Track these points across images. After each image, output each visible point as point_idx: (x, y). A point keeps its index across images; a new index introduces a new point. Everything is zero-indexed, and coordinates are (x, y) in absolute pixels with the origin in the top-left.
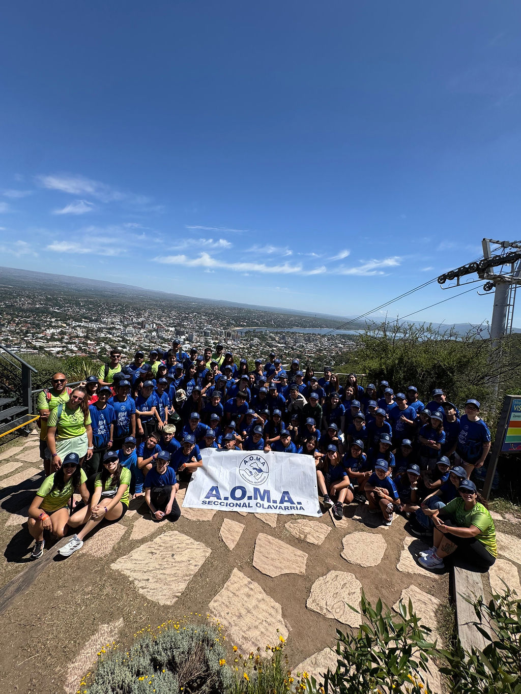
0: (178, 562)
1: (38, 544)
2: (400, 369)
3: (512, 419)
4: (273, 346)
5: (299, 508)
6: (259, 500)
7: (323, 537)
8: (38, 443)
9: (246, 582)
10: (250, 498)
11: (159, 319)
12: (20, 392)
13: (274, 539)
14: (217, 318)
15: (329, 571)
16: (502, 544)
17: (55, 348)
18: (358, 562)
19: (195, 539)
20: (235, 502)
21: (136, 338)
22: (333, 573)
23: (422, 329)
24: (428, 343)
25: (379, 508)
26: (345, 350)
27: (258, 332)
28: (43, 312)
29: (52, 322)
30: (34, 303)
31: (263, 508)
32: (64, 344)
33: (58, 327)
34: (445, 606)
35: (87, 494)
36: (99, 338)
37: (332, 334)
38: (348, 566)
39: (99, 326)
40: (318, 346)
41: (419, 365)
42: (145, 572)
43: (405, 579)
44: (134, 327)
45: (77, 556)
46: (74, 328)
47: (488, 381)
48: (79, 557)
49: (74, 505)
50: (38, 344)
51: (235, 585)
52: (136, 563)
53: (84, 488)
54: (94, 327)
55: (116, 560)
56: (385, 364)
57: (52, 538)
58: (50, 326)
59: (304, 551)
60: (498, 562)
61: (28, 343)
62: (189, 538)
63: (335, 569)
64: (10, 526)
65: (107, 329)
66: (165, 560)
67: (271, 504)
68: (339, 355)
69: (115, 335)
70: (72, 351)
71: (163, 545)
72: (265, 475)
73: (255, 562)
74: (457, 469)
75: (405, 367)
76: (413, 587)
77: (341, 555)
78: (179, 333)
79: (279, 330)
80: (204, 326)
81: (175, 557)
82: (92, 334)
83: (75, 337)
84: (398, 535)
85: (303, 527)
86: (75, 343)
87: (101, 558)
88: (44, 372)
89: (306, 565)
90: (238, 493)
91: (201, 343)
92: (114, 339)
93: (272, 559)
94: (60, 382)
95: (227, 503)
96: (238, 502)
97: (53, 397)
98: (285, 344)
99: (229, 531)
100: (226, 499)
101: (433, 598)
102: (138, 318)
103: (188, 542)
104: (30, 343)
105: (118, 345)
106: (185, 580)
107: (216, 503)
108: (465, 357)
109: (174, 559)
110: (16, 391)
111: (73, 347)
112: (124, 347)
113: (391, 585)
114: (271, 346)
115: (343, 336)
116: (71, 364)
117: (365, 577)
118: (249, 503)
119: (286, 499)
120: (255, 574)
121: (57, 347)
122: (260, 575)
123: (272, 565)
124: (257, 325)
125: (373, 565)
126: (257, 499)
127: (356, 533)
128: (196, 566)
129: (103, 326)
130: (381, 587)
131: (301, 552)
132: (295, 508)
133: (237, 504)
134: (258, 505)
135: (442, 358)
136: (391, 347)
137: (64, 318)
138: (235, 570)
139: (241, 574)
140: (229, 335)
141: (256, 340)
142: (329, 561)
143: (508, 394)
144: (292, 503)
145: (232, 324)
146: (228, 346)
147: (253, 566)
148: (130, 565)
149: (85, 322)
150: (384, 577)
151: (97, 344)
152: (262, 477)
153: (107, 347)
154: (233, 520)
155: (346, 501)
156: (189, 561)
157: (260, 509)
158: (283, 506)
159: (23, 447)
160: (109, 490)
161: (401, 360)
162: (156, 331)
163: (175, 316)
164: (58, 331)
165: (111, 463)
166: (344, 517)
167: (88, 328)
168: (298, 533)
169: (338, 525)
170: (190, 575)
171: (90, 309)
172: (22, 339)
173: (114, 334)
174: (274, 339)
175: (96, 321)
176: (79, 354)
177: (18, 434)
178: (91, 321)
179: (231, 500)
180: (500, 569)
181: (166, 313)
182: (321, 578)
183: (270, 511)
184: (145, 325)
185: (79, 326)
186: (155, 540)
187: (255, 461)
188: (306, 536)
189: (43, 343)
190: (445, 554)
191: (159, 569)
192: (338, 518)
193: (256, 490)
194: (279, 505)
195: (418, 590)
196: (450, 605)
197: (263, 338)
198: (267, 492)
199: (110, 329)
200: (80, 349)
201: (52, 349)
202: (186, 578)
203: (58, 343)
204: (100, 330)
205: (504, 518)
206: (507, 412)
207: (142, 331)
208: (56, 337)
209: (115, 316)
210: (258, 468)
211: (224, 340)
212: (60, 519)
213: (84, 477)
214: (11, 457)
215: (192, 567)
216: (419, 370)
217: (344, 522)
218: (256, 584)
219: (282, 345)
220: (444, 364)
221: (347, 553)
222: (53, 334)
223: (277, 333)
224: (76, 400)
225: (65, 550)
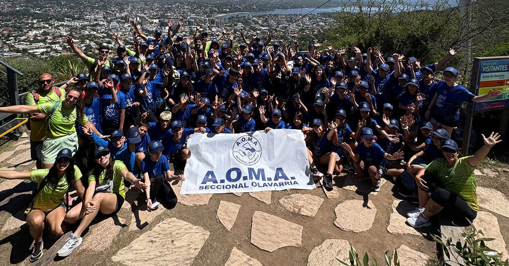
0: (179, 247)
1: (37, 245)
2: (378, 42)
3: (482, 80)
4: (257, 30)
5: (293, 183)
6: (254, 180)
7: (316, 208)
8: (29, 146)
9: (246, 260)
10: (245, 178)
11: (143, 12)
12: (6, 96)
13: (269, 215)
14: (200, 7)
15: (323, 240)
16: (483, 197)
17: (39, 50)
18: (351, 229)
19: (193, 224)
20: (231, 184)
21: (120, 33)
22: (327, 242)
23: (394, 3)
24: (402, 14)
26: (326, 28)
27: (241, 17)
28: (24, 15)
29: (33, 23)
30: (14, 6)
31: (259, 186)
32: (48, 45)
33: (41, 28)
34: (434, 261)
35: (82, 189)
36: (83, 36)
37: (313, 13)
38: (341, 233)
39: (83, 24)
40: (300, 26)
41: (394, 36)
42: (146, 261)
43: (395, 240)
44: (118, 22)
45: (78, 253)
46: (57, 27)
47: (459, 47)
48: (79, 254)
49: (70, 203)
50: (21, 47)
51: (236, 263)
52: (137, 253)
53: (79, 184)
54: (78, 25)
55: (116, 253)
56: (363, 38)
57: (50, 237)
58: (32, 28)
59: (299, 224)
60: (480, 214)
61: (10, 46)
62: (187, 223)
63: (329, 237)
64: (7, 231)
65: (91, 26)
66: (165, 247)
67: (266, 182)
68: (321, 33)
69: (99, 32)
70: (56, 51)
71: (162, 233)
72: (258, 153)
73: (253, 239)
75: (382, 39)
76: (403, 246)
77: (334, 224)
78: (163, 24)
79: (262, 14)
80: (188, 15)
81: (174, 243)
82: (76, 33)
83: (58, 37)
84: (387, 200)
85: (296, 201)
86: (59, 43)
87: (102, 252)
88: (30, 75)
89: (302, 237)
90: (234, 175)
91: (186, 32)
92: (99, 35)
93: (270, 235)
94: (46, 83)
95: (223, 186)
96: (235, 183)
97: (40, 97)
98: (268, 26)
99: (226, 212)
100: (222, 181)
101: (422, 255)
102: (121, 12)
103: (187, 227)
104: (13, 46)
105: (103, 41)
106: (186, 264)
107: (213, 187)
108: (436, 25)
109: (174, 245)
110: (3, 95)
111: (57, 47)
112: (109, 43)
113: (383, 246)
114: (255, 30)
115: (324, 14)
116: (57, 64)
117: (358, 242)
118: (245, 184)
119: (280, 175)
120: (254, 250)
121: (41, 48)
122: (258, 251)
123: (269, 240)
124: (239, 10)
125: (365, 230)
126: (252, 179)
127: (347, 201)
128: (196, 249)
129: (86, 23)
130: (374, 250)
131: (297, 225)
132: (290, 183)
133: (233, 186)
134: (254, 184)
135: (416, 28)
136: (367, 21)
137: (46, 19)
138: (235, 249)
139: (240, 253)
140: (212, 22)
141: (240, 25)
142: (323, 230)
143: (478, 56)
144: (286, 178)
145: (215, 11)
146: (213, 33)
147: (252, 244)
148: (130, 256)
149: (67, 20)
150: (376, 240)
151: (81, 42)
153: (92, 44)
154: (229, 201)
155: (335, 172)
156: (189, 245)
157: (255, 188)
158: (277, 182)
159: (14, 151)
160: (103, 184)
161: (377, 33)
162: (141, 24)
163: (158, 7)
164: (41, 32)
165: (103, 157)
166: (335, 188)
167: (71, 26)
168: (292, 208)
169: (330, 196)
170: (191, 258)
171: (71, 8)
172: (5, 43)
173: (98, 30)
174: (257, 23)
175: (79, 19)
176: (65, 53)
177: (7, 139)
178: (74, 19)
179: (227, 183)
180: (482, 220)
181: (148, 6)
182: (317, 248)
183: (265, 189)
184: (128, 19)
185: (62, 25)
186: (154, 229)
187: (247, 141)
188: (300, 210)
189: (26, 45)
190: (432, 214)
191: (160, 256)
192: (330, 189)
193: (251, 170)
194: (273, 182)
195: (408, 249)
196: (438, 259)
197: (246, 22)
198: (261, 171)
199: (94, 25)
200: (64, 48)
201: (35, 50)
202: (187, 262)
203: (42, 44)
204: (84, 28)
205: (483, 173)
206: (477, 73)
207: (126, 25)
208: (39, 38)
209: (97, 12)
210: (251, 148)
211: (209, 27)
212: (58, 217)
213: (78, 174)
214: (2, 162)
215: (192, 251)
216: (395, 41)
217: (335, 192)
218: (255, 260)
219: (265, 28)
220: (418, 34)
221: (340, 222)
222: (36, 35)
223: (259, 17)
224: (72, 100)
225: (64, 251)
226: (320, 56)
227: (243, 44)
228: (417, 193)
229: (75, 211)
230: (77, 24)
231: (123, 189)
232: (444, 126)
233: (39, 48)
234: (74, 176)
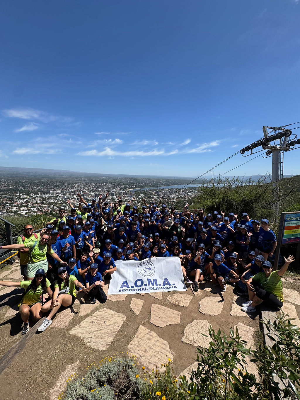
0: (108, 325)
1: (26, 325)
2: (224, 204)
3: (286, 226)
4: (152, 198)
5: (174, 287)
6: (151, 285)
7: (188, 302)
8: (20, 267)
9: (147, 332)
10: (146, 285)
11: (84, 188)
12: (5, 239)
13: (161, 306)
14: (118, 185)
15: (193, 320)
16: (286, 294)
17: (24, 211)
18: (209, 313)
19: (116, 312)
22: (195, 321)
23: (233, 181)
24: (238, 188)
25: (218, 282)
26: (193, 196)
27: (142, 191)
28: (14, 191)
29: (20, 196)
30: (8, 186)
31: (154, 289)
32: (29, 208)
33: (25, 199)
34: (258, 332)
35: (51, 293)
36: (50, 203)
37: (185, 188)
38: (203, 316)
39: (49, 196)
40: (177, 195)
41: (233, 201)
42: (89, 333)
43: (235, 320)
44: (70, 194)
45: (49, 329)
46: (34, 198)
47: (272, 206)
48: (50, 330)
49: (44, 300)
50: (13, 210)
51: (142, 334)
52: (84, 329)
53: (49, 289)
55: (72, 329)
56: (215, 202)
57: (33, 320)
58: (19, 198)
59: (178, 311)
60: (285, 304)
61: (7, 209)
62: (113, 311)
63: (196, 319)
64: (7, 317)
65: (54, 197)
66: (100, 325)
67: (158, 287)
68: (190, 200)
70: (34, 212)
71: (99, 317)
72: (153, 271)
73: (152, 320)
74: (259, 256)
75: (226, 202)
76: (240, 323)
77: (199, 311)
78: (96, 195)
79: (155, 188)
80: (111, 190)
81: (106, 323)
82: (45, 201)
83: (35, 203)
84: (230, 296)
85: (177, 298)
86: (35, 207)
87: (63, 328)
88: (19, 226)
89: (180, 319)
90: (139, 283)
91: (110, 200)
92: (59, 202)
93: (161, 318)
94: (29, 230)
95: (133, 290)
96: (139, 288)
97: (26, 239)
98: (159, 196)
99: (135, 305)
100: (132, 287)
101: (251, 328)
102: (71, 189)
103: (113, 313)
104: (9, 210)
105: (61, 206)
106: (113, 335)
107: (127, 290)
108: (258, 193)
109: (106, 324)
110: (3, 238)
111: (35, 209)
112: (65, 207)
113: (228, 324)
114: (150, 198)
115: (191, 188)
116: (35, 220)
117: (213, 321)
118: (146, 288)
119: (166, 283)
120: (152, 327)
121: (25, 210)
122: (155, 327)
123: (161, 321)
124: (141, 186)
125: (217, 314)
127: (207, 297)
128: (118, 326)
129: (51, 195)
130: (223, 326)
131: (177, 312)
132: (172, 287)
133: (139, 289)
134: (151, 288)
135: (246, 196)
136: (217, 192)
137: (28, 193)
138: (141, 326)
139: (144, 328)
140: (126, 194)
141: (142, 195)
142: (193, 314)
143: (283, 212)
144: (170, 285)
145: (127, 187)
146: (126, 200)
147: (151, 323)
148: (80, 330)
149: (40, 194)
150: (224, 320)
151: (49, 206)
152: (152, 272)
153: (55, 207)
154: (137, 298)
155: (199, 281)
156: (114, 324)
157: (152, 291)
158: (164, 287)
159: (10, 271)
160: (63, 289)
161: (223, 199)
162: (83, 195)
163: (93, 185)
164: (24, 201)
165: (63, 274)
166: (199, 290)
167: (42, 197)
168: (174, 302)
169: (196, 295)
170: (115, 332)
171: (42, 186)
172: (4, 208)
173: (58, 199)
174: (152, 194)
175: (47, 193)
176: (39, 213)
177: (7, 263)
178: (44, 193)
179: (135, 288)
180: (286, 308)
181: (87, 185)
182: (189, 325)
183: (158, 291)
184: (76, 193)
185: (37, 197)
186: (93, 315)
187: (147, 264)
188: (179, 303)
189: (16, 208)
190: (257, 305)
191: (97, 331)
192: (196, 291)
193: (149, 280)
194: (162, 287)
195: (243, 325)
196: (261, 331)
197: (145, 193)
198: (155, 280)
199: (56, 197)
200: (39, 210)
201: (22, 212)
202: (113, 334)
203: (25, 208)
204: (50, 198)
205: (286, 280)
206: (283, 222)
207: (75, 196)
208: (24, 204)
209: (58, 189)
210: (149, 268)
211: (123, 197)
212: (37, 309)
213: (48, 283)
214: (4, 277)
215: (116, 327)
216: (234, 203)
217: (199, 293)
218: (153, 332)
219: (157, 197)
220: (247, 199)
221: (202, 309)
222: (22, 203)
223: (153, 190)
224: (44, 240)
225: (41, 328)
226: (189, 213)
227: (144, 207)
228: (248, 292)
229: (47, 305)
230: (46, 196)
231: (75, 292)
232: (263, 253)
233: (24, 210)
234: (46, 285)
